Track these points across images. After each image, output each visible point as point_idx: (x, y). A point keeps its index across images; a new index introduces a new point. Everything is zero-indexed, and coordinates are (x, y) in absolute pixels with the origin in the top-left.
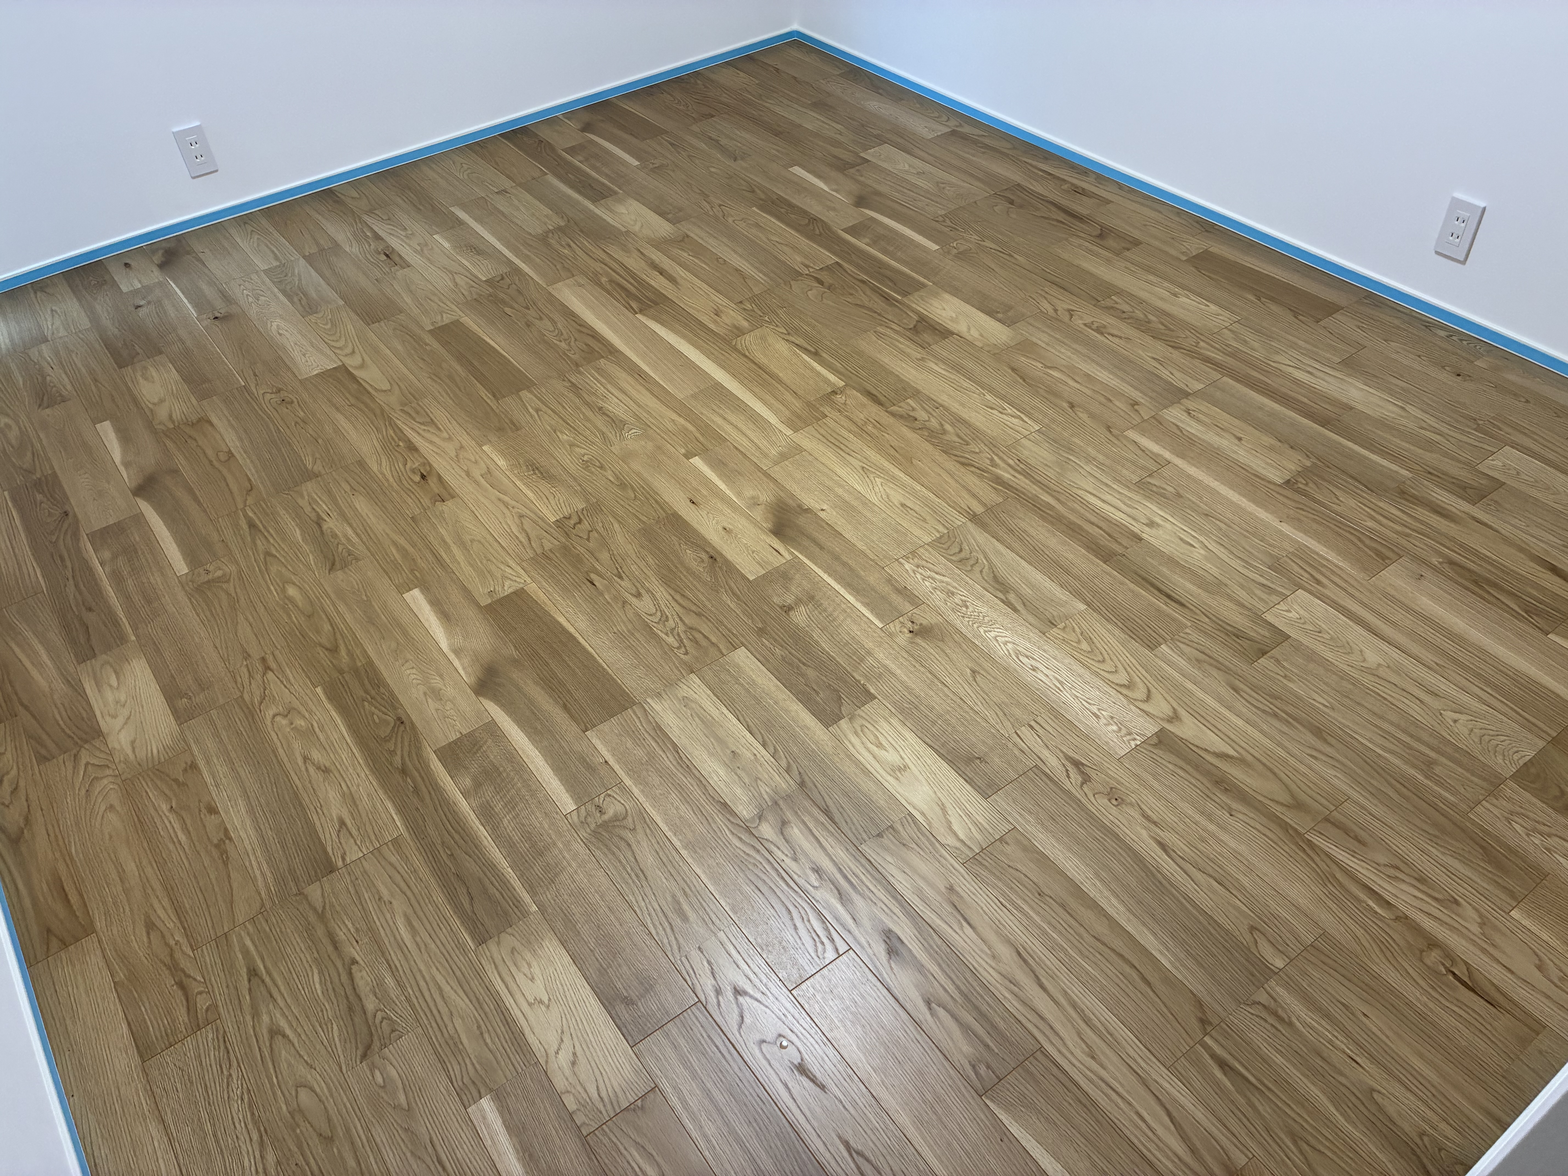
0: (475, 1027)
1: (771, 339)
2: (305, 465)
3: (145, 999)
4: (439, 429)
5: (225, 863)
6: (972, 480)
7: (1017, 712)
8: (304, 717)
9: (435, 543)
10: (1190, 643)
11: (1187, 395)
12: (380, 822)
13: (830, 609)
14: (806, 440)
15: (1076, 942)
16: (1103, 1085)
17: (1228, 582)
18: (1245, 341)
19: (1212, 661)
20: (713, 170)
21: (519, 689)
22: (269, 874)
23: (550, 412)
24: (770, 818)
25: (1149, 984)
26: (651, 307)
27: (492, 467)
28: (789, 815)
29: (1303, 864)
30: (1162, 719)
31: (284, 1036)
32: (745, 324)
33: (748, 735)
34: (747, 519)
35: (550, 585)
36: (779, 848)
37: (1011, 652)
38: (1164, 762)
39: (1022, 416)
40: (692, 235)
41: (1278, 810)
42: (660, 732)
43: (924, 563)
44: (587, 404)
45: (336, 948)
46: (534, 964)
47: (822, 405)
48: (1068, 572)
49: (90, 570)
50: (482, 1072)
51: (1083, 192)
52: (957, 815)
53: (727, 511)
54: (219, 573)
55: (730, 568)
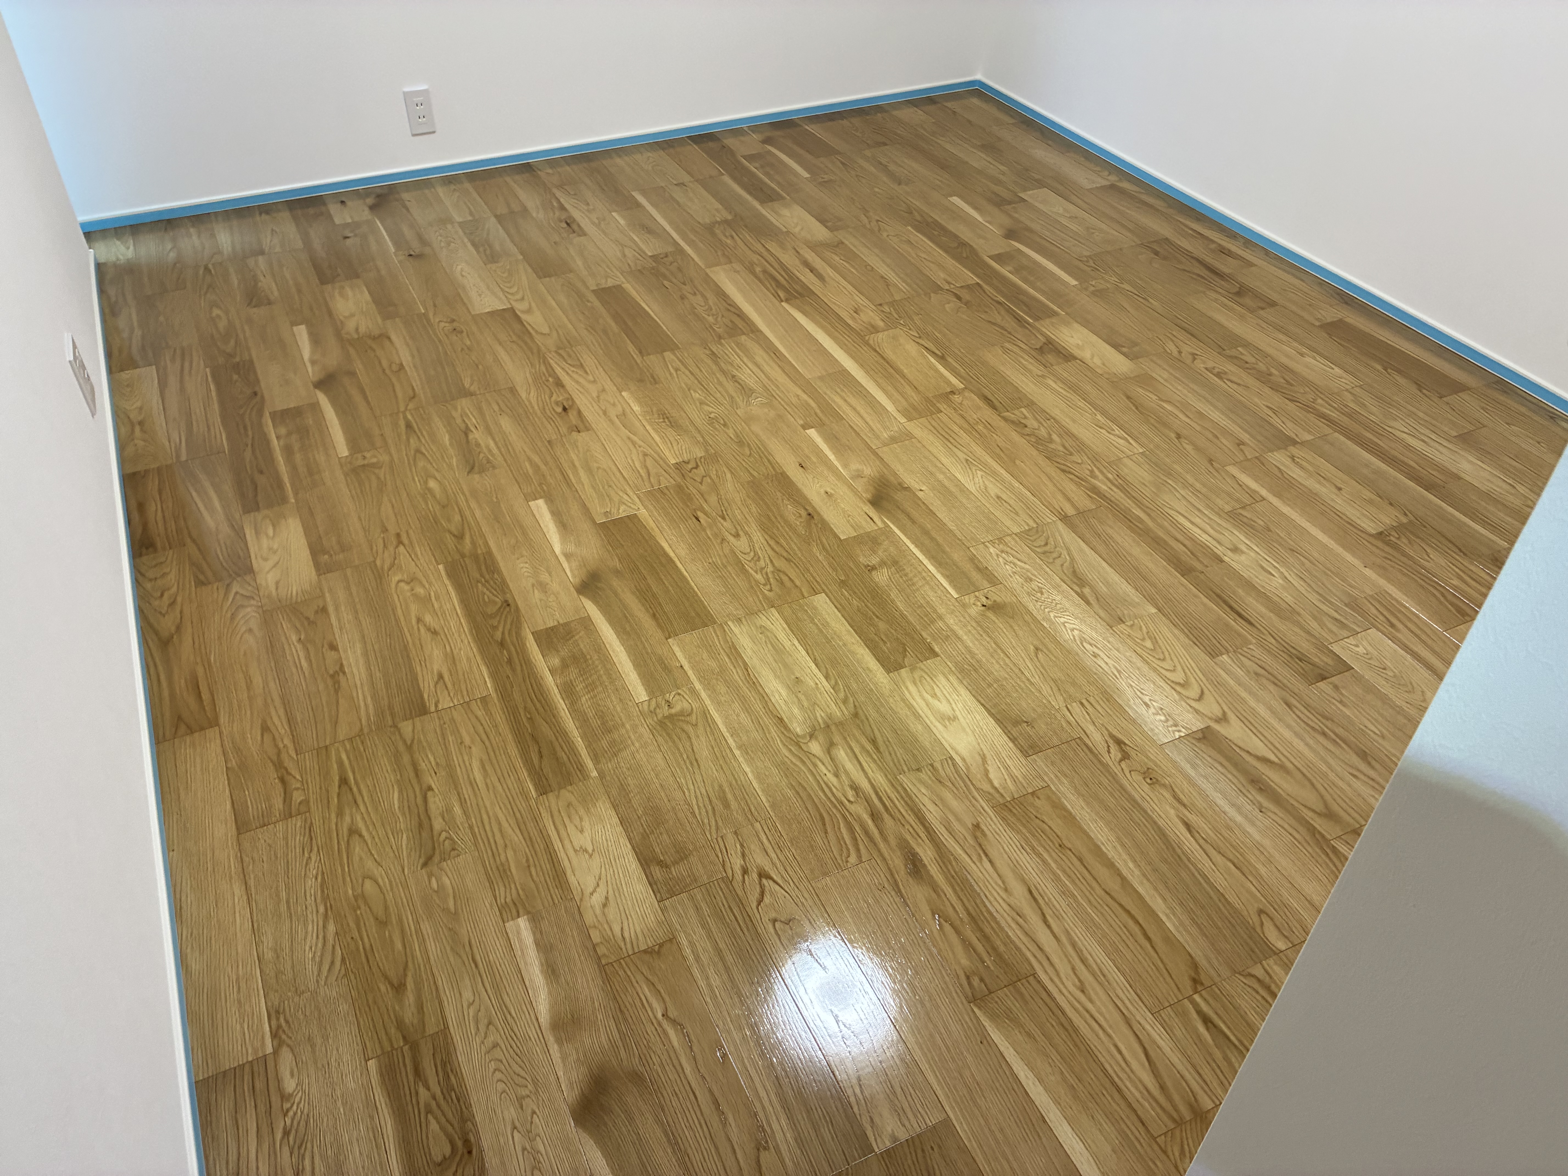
0: (524, 860)
1: (902, 340)
2: (463, 385)
3: (249, 784)
4: (586, 372)
5: (337, 691)
6: (1070, 487)
7: (1072, 690)
8: (424, 586)
9: (566, 465)
10: (1253, 658)
11: (1294, 443)
12: (473, 682)
13: (911, 575)
14: (916, 428)
15: (1087, 894)
16: (1087, 1016)
17: (1302, 612)
18: (1364, 405)
19: (1270, 677)
20: (876, 190)
21: (616, 594)
22: (371, 707)
23: (687, 372)
24: (821, 738)
25: (1149, 939)
26: (796, 298)
27: (628, 410)
28: (837, 738)
29: (1324, 865)
30: (1210, 719)
31: (361, 836)
32: (881, 324)
33: (814, 666)
34: (849, 487)
35: (659, 514)
36: (824, 764)
37: (1077, 638)
38: (1204, 755)
39: (1129, 438)
40: (847, 242)
41: (1308, 815)
42: (734, 652)
43: (1009, 550)
44: (723, 372)
45: (417, 775)
46: (586, 818)
47: (939, 402)
48: (1145, 579)
49: (268, 442)
50: (523, 897)
51: (1229, 253)
52: (995, 766)
53: (832, 478)
54: (374, 460)
55: (825, 526)
